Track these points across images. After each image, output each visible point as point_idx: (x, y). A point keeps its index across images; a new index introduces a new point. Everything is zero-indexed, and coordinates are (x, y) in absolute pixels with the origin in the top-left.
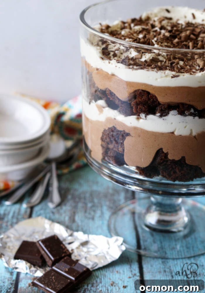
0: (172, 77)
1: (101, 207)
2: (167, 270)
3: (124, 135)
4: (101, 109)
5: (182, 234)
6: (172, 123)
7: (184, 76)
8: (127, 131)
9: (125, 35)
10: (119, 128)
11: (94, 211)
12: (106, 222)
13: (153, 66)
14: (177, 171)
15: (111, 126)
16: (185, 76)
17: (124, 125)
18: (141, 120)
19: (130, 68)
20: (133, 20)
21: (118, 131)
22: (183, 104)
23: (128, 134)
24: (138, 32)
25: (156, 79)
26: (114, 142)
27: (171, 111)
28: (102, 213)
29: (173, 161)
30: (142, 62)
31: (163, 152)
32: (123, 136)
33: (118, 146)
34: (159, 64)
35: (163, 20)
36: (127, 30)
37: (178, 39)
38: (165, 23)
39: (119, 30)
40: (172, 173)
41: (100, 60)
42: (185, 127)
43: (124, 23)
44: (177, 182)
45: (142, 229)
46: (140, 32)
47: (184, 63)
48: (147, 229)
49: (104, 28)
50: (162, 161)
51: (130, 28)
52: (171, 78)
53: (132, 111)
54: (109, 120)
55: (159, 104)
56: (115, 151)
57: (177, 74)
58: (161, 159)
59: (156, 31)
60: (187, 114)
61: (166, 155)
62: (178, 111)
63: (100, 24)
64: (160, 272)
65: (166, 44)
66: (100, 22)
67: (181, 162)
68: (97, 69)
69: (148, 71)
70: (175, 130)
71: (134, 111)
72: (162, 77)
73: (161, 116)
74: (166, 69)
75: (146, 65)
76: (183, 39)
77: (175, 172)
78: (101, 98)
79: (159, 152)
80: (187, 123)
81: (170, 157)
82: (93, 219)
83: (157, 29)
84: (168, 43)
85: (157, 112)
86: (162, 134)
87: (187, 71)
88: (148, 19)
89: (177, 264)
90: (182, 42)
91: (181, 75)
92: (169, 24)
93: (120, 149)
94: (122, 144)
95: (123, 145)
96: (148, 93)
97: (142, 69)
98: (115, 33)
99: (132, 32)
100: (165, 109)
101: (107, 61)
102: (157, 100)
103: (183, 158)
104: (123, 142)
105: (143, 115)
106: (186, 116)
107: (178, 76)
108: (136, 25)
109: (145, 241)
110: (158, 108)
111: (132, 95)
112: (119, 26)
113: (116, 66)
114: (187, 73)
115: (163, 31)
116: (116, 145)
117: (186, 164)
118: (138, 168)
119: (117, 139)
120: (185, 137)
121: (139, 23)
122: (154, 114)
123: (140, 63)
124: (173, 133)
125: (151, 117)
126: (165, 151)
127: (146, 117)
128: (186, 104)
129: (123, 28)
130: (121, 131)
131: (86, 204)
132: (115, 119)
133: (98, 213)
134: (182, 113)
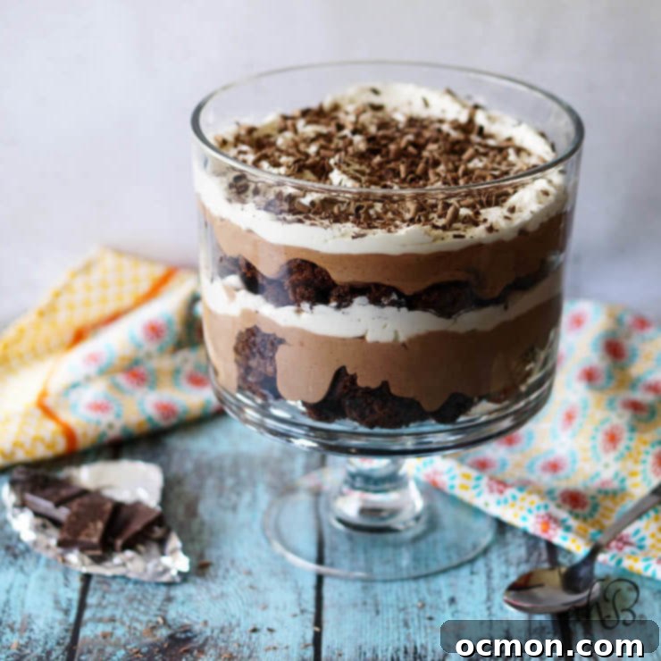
0: (354, 237)
1: (254, 484)
2: (370, 601)
3: (275, 342)
4: (232, 292)
5: (409, 535)
6: (359, 320)
7: (374, 234)
8: (280, 335)
9: (284, 148)
10: (265, 329)
11: (239, 494)
12: (259, 516)
13: (323, 215)
14: (376, 407)
15: (250, 325)
16: (377, 236)
17: (274, 324)
18: (304, 316)
19: (279, 219)
20: (305, 113)
21: (265, 335)
22: (377, 286)
23: (282, 341)
24: (309, 140)
25: (326, 241)
26: (258, 355)
27: (356, 296)
28: (254, 498)
29: (368, 391)
30: (304, 206)
31: (347, 375)
32: (272, 344)
33: (265, 364)
34: (336, 210)
35: (364, 111)
36: (289, 135)
37: (382, 157)
38: (366, 117)
39: (274, 133)
40: (367, 412)
41: (226, 204)
42: (385, 326)
43: (285, 118)
44: (377, 430)
45: (331, 526)
46: (313, 140)
47: (384, 206)
48: (340, 527)
49: (243, 132)
50: (346, 391)
51: (295, 131)
52: (350, 239)
53: (287, 297)
54: (247, 314)
55: (334, 285)
56: (261, 374)
57: (363, 231)
58: (345, 387)
59: (344, 137)
60: (386, 303)
61: (353, 379)
62: (369, 298)
63: (238, 124)
64: (355, 605)
65: (357, 167)
66: (237, 118)
67: (383, 392)
68: (222, 220)
69: (312, 225)
70: (367, 331)
71: (291, 297)
72: (334, 237)
73: (339, 307)
74: (347, 220)
75: (312, 211)
76: (392, 156)
77: (372, 411)
78: (232, 272)
79: (340, 374)
80: (386, 318)
81: (361, 383)
82: (234, 508)
83: (347, 132)
84: (361, 164)
85: (332, 300)
86: (343, 340)
87: (384, 226)
88: (336, 108)
89: (390, 591)
90: (388, 162)
91: (370, 232)
92: (376, 121)
93: (270, 369)
94: (272, 359)
95: (275, 361)
96: (313, 266)
97: (300, 221)
98: (265, 141)
99: (297, 138)
100: (346, 294)
101: (238, 206)
102: (329, 277)
103: (385, 385)
104: (274, 354)
105: (305, 306)
106: (383, 306)
107: (363, 236)
108: (309, 123)
109: (334, 549)
110: (334, 293)
111: (286, 268)
112: (276, 126)
113: (254, 216)
114: (382, 228)
115: (358, 139)
116: (262, 361)
117: (391, 394)
118: (305, 404)
119: (262, 350)
120: (385, 345)
121: (315, 118)
122: (326, 301)
123: (300, 209)
124: (363, 338)
125: (320, 308)
126: (350, 371)
127: (311, 308)
128: (384, 286)
129: (282, 130)
130: (269, 336)
131: (221, 480)
132: (257, 312)
133: (247, 498)
134: (375, 301)
